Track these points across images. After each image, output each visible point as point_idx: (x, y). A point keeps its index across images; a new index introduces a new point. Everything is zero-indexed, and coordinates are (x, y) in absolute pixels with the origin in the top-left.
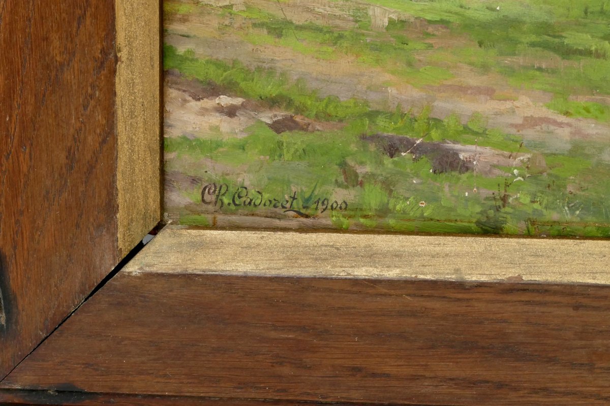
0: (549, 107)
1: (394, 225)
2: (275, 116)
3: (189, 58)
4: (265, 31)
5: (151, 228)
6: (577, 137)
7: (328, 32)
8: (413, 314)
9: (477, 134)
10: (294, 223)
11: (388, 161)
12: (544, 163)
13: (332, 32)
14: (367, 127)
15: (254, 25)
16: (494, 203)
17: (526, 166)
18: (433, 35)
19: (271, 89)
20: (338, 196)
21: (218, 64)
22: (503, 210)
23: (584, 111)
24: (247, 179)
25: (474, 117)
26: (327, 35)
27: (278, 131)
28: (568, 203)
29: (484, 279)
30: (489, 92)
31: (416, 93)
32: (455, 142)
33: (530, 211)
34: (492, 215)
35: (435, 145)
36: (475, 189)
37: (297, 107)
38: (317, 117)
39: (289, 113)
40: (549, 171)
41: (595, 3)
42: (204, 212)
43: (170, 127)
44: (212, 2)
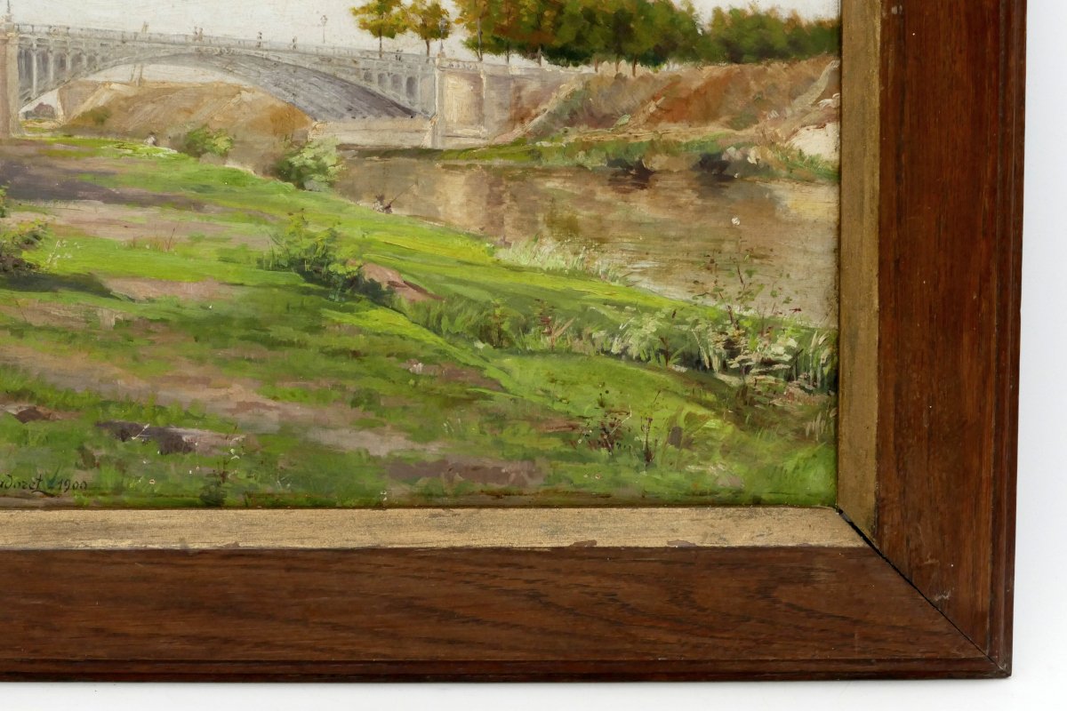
0: (258, 393)
1: (127, 501)
2: (20, 408)
4: (8, 333)
6: (285, 419)
7: (64, 332)
8: (146, 580)
9: (197, 418)
10: (41, 502)
11: (120, 445)
12: (256, 443)
13: (66, 332)
14: (101, 416)
16: (214, 479)
17: (242, 445)
18: (155, 332)
19: (15, 384)
20: (78, 477)
22: (223, 485)
23: (288, 395)
25: (194, 403)
26: (63, 335)
27: (24, 421)
28: (280, 478)
29: (205, 546)
30: (205, 382)
31: (142, 384)
32: (178, 426)
33: (246, 486)
34: (213, 491)
35: (160, 429)
36: (198, 468)
37: (39, 400)
38: (57, 408)
39: (33, 405)
40: (262, 450)
41: (295, 299)
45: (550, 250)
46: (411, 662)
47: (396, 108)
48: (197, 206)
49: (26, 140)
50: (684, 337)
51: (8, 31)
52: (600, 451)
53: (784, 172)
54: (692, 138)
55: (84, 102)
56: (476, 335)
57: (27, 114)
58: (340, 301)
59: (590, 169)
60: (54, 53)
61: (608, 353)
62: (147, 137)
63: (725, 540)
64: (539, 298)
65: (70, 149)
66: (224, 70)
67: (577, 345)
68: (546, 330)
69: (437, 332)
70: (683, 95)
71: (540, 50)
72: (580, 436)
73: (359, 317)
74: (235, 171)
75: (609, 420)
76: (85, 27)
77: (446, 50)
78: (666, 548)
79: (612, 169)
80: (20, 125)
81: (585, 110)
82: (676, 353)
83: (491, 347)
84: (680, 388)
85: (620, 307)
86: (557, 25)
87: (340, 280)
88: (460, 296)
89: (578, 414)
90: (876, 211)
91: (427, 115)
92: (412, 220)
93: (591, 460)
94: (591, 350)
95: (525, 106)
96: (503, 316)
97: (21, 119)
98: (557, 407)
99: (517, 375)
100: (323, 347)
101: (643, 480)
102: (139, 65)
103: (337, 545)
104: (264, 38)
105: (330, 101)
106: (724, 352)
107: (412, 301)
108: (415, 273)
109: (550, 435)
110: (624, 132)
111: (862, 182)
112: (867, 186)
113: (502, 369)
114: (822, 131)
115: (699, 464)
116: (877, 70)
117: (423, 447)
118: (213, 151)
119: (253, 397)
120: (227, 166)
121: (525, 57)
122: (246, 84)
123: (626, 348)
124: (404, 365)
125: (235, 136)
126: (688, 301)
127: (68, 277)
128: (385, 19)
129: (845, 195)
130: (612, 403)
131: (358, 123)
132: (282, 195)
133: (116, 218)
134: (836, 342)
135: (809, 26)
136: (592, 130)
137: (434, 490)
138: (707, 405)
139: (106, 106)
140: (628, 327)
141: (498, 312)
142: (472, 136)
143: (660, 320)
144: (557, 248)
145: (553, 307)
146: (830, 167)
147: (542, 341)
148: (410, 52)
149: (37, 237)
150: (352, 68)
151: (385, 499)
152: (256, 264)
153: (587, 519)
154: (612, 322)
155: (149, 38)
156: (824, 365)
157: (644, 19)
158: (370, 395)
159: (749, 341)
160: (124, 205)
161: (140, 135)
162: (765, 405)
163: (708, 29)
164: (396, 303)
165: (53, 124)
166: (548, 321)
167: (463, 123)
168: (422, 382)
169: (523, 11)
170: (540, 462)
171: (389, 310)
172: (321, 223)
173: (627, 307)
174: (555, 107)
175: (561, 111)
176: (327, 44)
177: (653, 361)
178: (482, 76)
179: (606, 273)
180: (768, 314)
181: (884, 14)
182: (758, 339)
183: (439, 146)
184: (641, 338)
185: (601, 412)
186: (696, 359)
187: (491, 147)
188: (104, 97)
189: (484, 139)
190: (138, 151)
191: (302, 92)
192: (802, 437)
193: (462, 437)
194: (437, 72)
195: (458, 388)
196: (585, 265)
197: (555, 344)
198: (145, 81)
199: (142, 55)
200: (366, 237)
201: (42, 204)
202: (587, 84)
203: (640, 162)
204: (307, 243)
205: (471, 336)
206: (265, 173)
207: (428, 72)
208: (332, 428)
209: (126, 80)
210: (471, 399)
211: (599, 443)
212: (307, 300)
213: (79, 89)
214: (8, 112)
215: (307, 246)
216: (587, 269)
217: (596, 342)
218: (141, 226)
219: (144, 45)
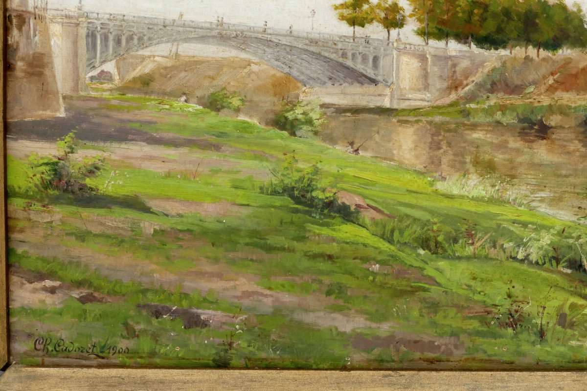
0: (258, 285)
1: (159, 363)
2: (81, 293)
3: (25, 256)
4: (74, 238)
5: (2, 367)
6: (277, 304)
7: (114, 238)
9: (212, 302)
10: (94, 362)
11: (155, 321)
12: (255, 321)
13: (117, 238)
14: (141, 300)
15: (67, 234)
16: (224, 347)
17: (245, 323)
18: (183, 239)
19: (78, 276)
20: (123, 344)
21: (44, 260)
22: (230, 352)
23: (281, 287)
24: (64, 334)
25: (210, 291)
26: (114, 240)
27: (83, 303)
28: (272, 346)
30: (219, 276)
31: (172, 277)
32: (198, 308)
33: (247, 352)
34: (223, 355)
35: (185, 310)
36: (211, 339)
37: (95, 287)
38: (109, 294)
39: (90, 291)
40: (259, 326)
41: (287, 217)
42: (35, 356)
43: (13, 300)
44: (39, 220)
45: (475, 183)
47: (364, 78)
48: (217, 148)
49: (91, 97)
50: (570, 247)
51: (79, 17)
52: (507, 330)
54: (579, 103)
55: (135, 69)
56: (420, 244)
57: (92, 78)
58: (320, 218)
59: (505, 124)
60: (113, 34)
61: (515, 259)
62: (181, 96)
64: (466, 218)
65: (123, 104)
66: (238, 48)
67: (493, 253)
68: (470, 242)
69: (391, 241)
70: (574, 72)
71: (470, 38)
72: (493, 319)
73: (334, 230)
74: (244, 122)
75: (515, 307)
76: (136, 15)
77: (402, 36)
79: (521, 125)
80: (86, 87)
81: (502, 81)
82: (565, 259)
83: (430, 253)
84: (565, 284)
85: (525, 225)
86: (483, 20)
87: (321, 203)
88: (408, 216)
89: (492, 303)
91: (386, 83)
92: (374, 160)
93: (501, 336)
94: (503, 256)
95: (459, 78)
96: (439, 231)
97: (88, 81)
98: (477, 297)
99: (448, 274)
100: (307, 252)
101: (538, 351)
102: (175, 44)
104: (268, 26)
105: (316, 72)
107: (373, 219)
108: (376, 199)
109: (471, 318)
110: (530, 98)
113: (437, 269)
115: (578, 340)
117: (378, 325)
118: (229, 108)
119: (254, 287)
120: (239, 118)
121: (460, 42)
122: (254, 59)
123: (528, 255)
124: (365, 266)
125: (245, 96)
126: (574, 222)
127: (119, 198)
128: (358, 13)
130: (516, 295)
131: (337, 89)
132: (279, 140)
133: (156, 155)
136: (507, 96)
137: (385, 357)
138: (585, 297)
139: (151, 73)
140: (530, 239)
141: (435, 228)
142: (420, 99)
143: (553, 235)
144: (480, 182)
145: (476, 225)
147: (467, 248)
148: (375, 37)
149: (97, 168)
150: (333, 48)
151: (349, 363)
152: (258, 190)
153: (498, 379)
154: (518, 236)
155: (184, 24)
157: (546, 16)
158: (340, 287)
160: (163, 146)
161: (175, 95)
164: (361, 220)
165: (111, 86)
166: (472, 235)
167: (412, 89)
168: (379, 279)
169: (458, 9)
170: (463, 338)
171: (355, 225)
172: (309, 161)
173: (530, 226)
174: (480, 79)
175: (485, 82)
176: (314, 31)
177: (547, 265)
178: (428, 56)
179: (515, 200)
183: (395, 106)
184: (539, 248)
185: (509, 301)
186: (579, 263)
187: (433, 107)
188: (149, 66)
189: (428, 101)
190: (174, 106)
191: (295, 65)
193: (407, 319)
194: (395, 52)
195: (404, 283)
196: (500, 194)
197: (477, 252)
198: (180, 55)
199: (179, 36)
200: (340, 172)
201: (102, 144)
202: (504, 63)
203: (541, 121)
204: (296, 176)
205: (415, 245)
206: (267, 124)
207: (388, 52)
208: (312, 311)
209: (166, 55)
210: (413, 291)
211: (507, 324)
212: (296, 217)
213: (131, 60)
214: (78, 76)
215: (297, 178)
216: (501, 197)
217: (506, 250)
218: (174, 161)
219: (181, 29)
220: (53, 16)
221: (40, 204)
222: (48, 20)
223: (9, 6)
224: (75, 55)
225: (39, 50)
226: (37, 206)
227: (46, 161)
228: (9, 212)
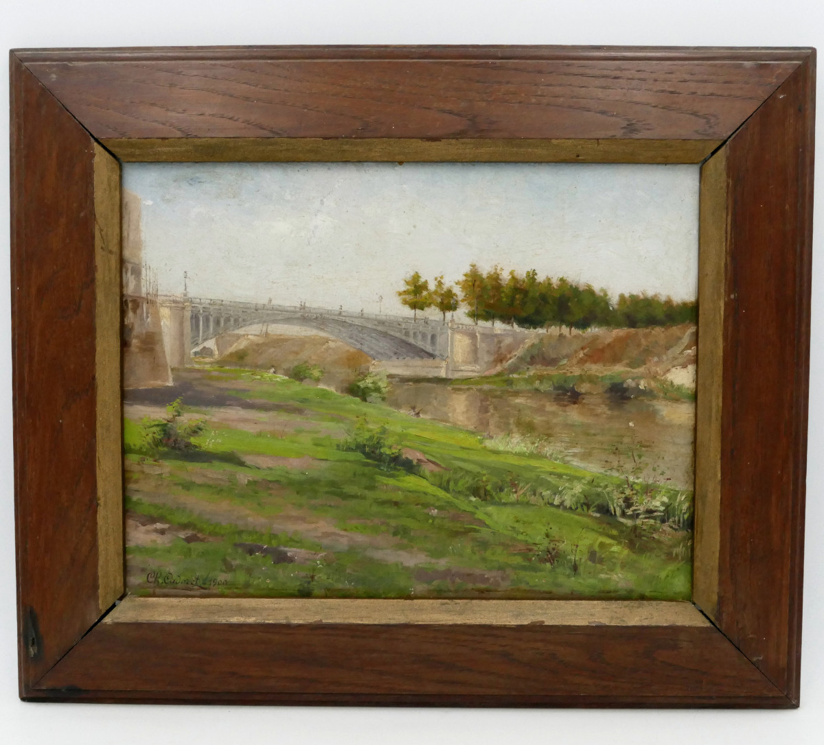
0: (335, 527)
1: (252, 593)
2: (187, 534)
3: (138, 503)
4: (180, 487)
5: (118, 597)
6: (351, 543)
8: (263, 642)
9: (297, 542)
10: (198, 593)
11: (249, 558)
12: (333, 557)
13: (217, 488)
14: (237, 540)
15: (175, 484)
16: (307, 579)
17: (325, 559)
18: (272, 489)
19: (184, 520)
20: (222, 577)
21: (156, 506)
22: (312, 583)
23: (354, 529)
24: (172, 569)
25: (296, 532)
26: (215, 489)
27: (188, 542)
28: (348, 579)
29: (301, 622)
30: (303, 519)
31: (263, 520)
32: (285, 547)
33: (327, 584)
34: (306, 586)
35: (274, 548)
36: (297, 572)
37: (199, 529)
38: (210, 534)
39: (194, 532)
40: (337, 562)
41: (360, 469)
42: (148, 588)
43: (129, 540)
44: (152, 472)
45: (518, 441)
46: (427, 695)
47: (423, 353)
48: (299, 411)
49: (194, 369)
50: (598, 495)
51: (185, 302)
52: (545, 564)
53: (662, 395)
54: (605, 373)
55: (231, 346)
56: (471, 493)
57: (196, 353)
58: (387, 471)
59: (543, 391)
60: (213, 316)
61: (552, 505)
62: (270, 368)
63: (624, 621)
64: (510, 470)
65: (222, 375)
66: (318, 328)
67: (533, 499)
68: (514, 490)
69: (447, 490)
70: (600, 347)
71: (513, 319)
72: (534, 555)
73: (398, 480)
74: (323, 390)
75: (552, 546)
76: (232, 300)
77: (455, 318)
78: (588, 626)
79: (556, 392)
80: (191, 361)
81: (540, 355)
82: (594, 505)
83: (480, 500)
84: (596, 527)
85: (560, 476)
86: (524, 303)
87: (388, 458)
88: (461, 469)
89: (533, 542)
90: (720, 419)
91: (443, 358)
92: (432, 421)
93: (541, 570)
94: (541, 502)
95: (503, 353)
96: (487, 481)
97: (192, 356)
98: (520, 537)
99: (495, 517)
100: (376, 499)
101: (572, 583)
102: (266, 324)
103: (383, 622)
104: (343, 309)
105: (383, 348)
106: (623, 505)
107: (432, 471)
108: (434, 454)
109: (515, 555)
110: (564, 369)
111: (710, 401)
112: (714, 404)
113: (486, 514)
114: (685, 370)
115: (607, 574)
116: (721, 333)
117: (437, 561)
118: (310, 378)
119: (332, 529)
120: (319, 387)
121: (504, 322)
122: (332, 337)
124: (426, 511)
125: (324, 368)
126: (601, 473)
127: (218, 454)
128: (418, 299)
129: (699, 408)
130: (553, 535)
131: (401, 362)
132: (353, 405)
133: (249, 418)
134: (693, 500)
135: (678, 305)
136: (544, 368)
137: (443, 588)
138: (612, 537)
139: (245, 349)
140: (565, 488)
141: (484, 479)
142: (470, 370)
143: (584, 484)
144: (522, 440)
145: (518, 476)
146: (690, 392)
147: (511, 496)
148: (433, 319)
149: (200, 429)
150: (398, 328)
151: (413, 593)
152: (336, 448)
153: (539, 607)
154: (554, 485)
155: (273, 308)
156: (684, 513)
157: (577, 300)
158: (405, 529)
159: (638, 498)
160: (255, 410)
162: (648, 538)
163: (616, 307)
164: (422, 472)
165: (212, 359)
166: (515, 485)
167: (466, 362)
168: (437, 521)
169: (503, 295)
170: (509, 571)
171: (417, 476)
172: (376, 423)
173: (564, 477)
174: (522, 354)
175: (526, 356)
176: (382, 313)
177: (579, 510)
178: (477, 335)
179: (551, 455)
180: (650, 481)
181: (726, 299)
182: (644, 497)
183: (450, 376)
184: (572, 495)
185: (546, 542)
186: (606, 509)
187: (482, 377)
188: (244, 343)
189: (478, 372)
190: (264, 377)
191: (366, 342)
192: (670, 557)
193: (461, 555)
194: (449, 332)
195: (459, 525)
196: (539, 450)
197: (519, 499)
198: (269, 334)
199: (268, 318)
200: (404, 431)
201: (204, 409)
202: (541, 340)
203: (573, 388)
204: (367, 435)
205: (468, 493)
206: (342, 392)
207: (444, 331)
208: (381, 549)
209: (257, 333)
210: (466, 532)
211: (545, 559)
212: (366, 470)
213: (228, 338)
214: (184, 351)
215: (368, 437)
216: (540, 452)
217: (544, 498)
218: (266, 423)
219: (269, 312)
220: (163, 301)
221: (151, 459)
222: (158, 305)
223: (125, 293)
224: (182, 334)
225: (151, 329)
226: (150, 461)
227: (157, 423)
228: (125, 466)
